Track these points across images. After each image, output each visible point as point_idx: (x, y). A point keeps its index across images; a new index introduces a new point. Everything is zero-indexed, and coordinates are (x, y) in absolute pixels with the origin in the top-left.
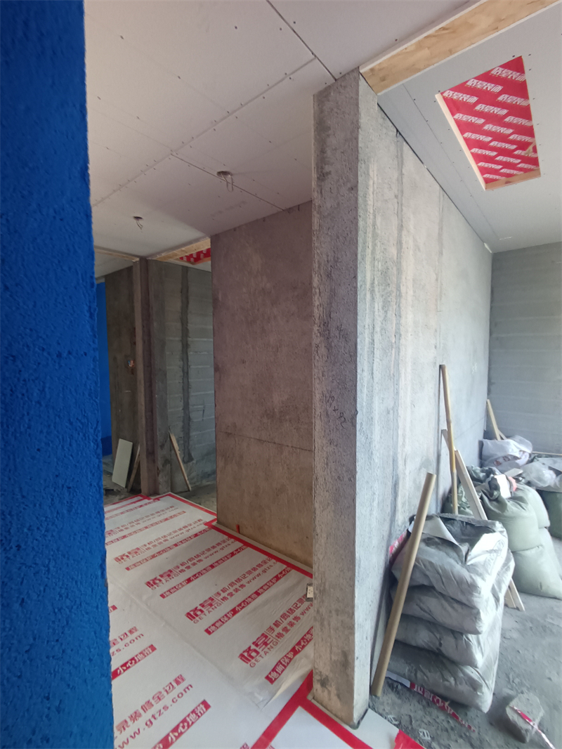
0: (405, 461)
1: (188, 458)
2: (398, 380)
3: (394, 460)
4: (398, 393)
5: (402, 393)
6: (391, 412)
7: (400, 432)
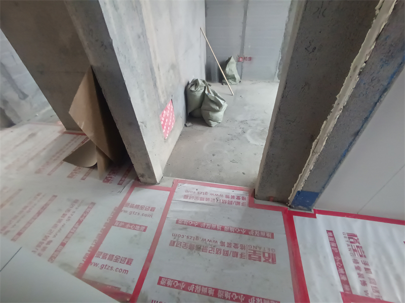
0: (159, 68)
2: (141, 10)
3: (151, 69)
4: (143, 22)
5: (146, 22)
6: (141, 37)
7: (151, 50)
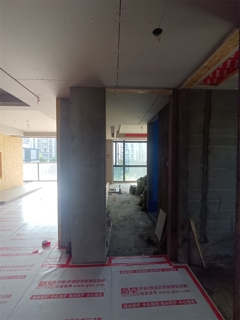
1: (204, 240)
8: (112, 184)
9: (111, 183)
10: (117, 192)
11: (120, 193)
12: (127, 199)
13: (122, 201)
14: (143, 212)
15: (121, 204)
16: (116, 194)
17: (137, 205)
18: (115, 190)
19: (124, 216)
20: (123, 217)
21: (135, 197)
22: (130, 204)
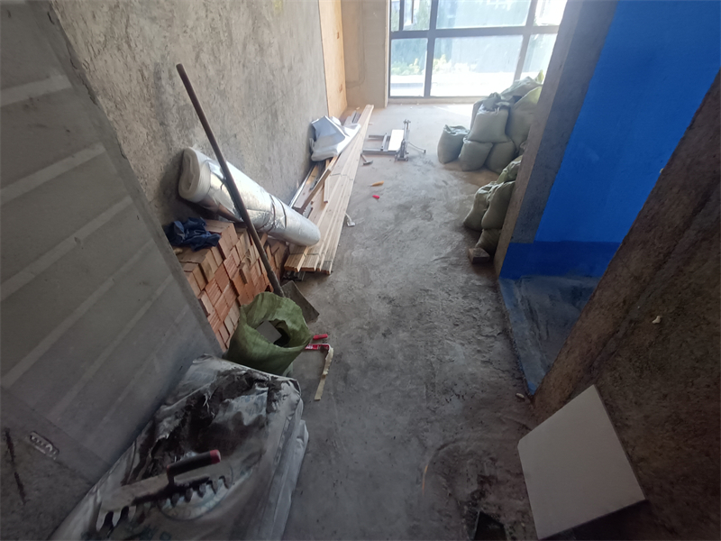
8: (383, 107)
9: (379, 106)
10: (392, 153)
11: (401, 156)
12: (423, 192)
13: (403, 200)
14: (477, 272)
15: (397, 218)
16: (386, 160)
17: (457, 229)
18: (389, 139)
19: (393, 293)
20: (391, 301)
21: (455, 181)
22: (430, 219)
